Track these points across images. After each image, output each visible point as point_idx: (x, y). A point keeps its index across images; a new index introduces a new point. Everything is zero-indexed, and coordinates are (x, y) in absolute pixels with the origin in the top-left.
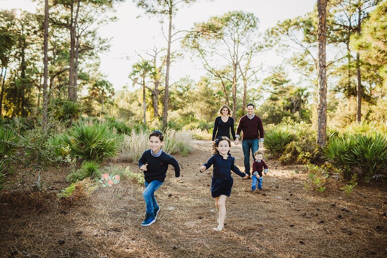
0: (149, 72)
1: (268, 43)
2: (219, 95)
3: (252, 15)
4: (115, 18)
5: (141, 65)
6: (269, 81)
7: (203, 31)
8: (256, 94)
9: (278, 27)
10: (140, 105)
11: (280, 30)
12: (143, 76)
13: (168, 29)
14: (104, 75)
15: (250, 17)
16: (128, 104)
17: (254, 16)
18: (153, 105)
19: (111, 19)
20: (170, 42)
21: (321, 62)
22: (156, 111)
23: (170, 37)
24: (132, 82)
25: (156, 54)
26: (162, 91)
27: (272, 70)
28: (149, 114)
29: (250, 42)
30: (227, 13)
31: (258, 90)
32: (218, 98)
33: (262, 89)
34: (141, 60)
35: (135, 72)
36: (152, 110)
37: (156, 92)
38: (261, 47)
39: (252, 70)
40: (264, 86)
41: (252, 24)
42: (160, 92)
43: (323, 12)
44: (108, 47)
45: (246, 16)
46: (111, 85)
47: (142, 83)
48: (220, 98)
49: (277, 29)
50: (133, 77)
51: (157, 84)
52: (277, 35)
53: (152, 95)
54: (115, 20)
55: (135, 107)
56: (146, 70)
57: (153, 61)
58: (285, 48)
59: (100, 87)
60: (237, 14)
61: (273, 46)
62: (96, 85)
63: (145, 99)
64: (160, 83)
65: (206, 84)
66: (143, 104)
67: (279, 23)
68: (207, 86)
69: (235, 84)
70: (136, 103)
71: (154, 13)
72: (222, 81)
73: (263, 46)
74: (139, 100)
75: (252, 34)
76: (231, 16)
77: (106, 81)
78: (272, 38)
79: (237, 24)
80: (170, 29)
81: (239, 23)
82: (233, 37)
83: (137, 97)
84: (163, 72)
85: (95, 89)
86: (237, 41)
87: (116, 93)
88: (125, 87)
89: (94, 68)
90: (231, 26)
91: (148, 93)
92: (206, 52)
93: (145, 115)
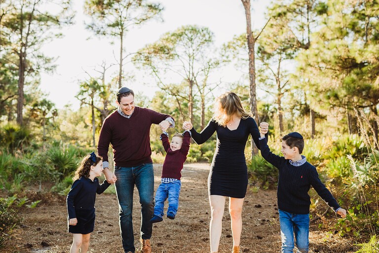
0: (97, 91)
1: (225, 58)
2: (176, 113)
3: (207, 29)
4: (61, 35)
5: (89, 84)
7: (155, 52)
9: (235, 41)
10: (86, 126)
11: (237, 44)
12: (92, 96)
14: (45, 94)
15: (205, 32)
16: (73, 126)
17: (209, 29)
19: (56, 35)
20: (121, 65)
21: (252, 92)
23: (121, 60)
24: (80, 102)
25: (105, 70)
26: (112, 110)
27: (229, 87)
29: (205, 58)
30: (181, 28)
32: (176, 116)
34: (89, 78)
35: (83, 91)
37: (105, 112)
38: (217, 63)
39: (208, 87)
41: (207, 39)
43: (252, 50)
44: (55, 67)
45: (201, 31)
46: (54, 105)
47: (91, 103)
48: (177, 117)
49: (234, 43)
50: (80, 97)
51: (106, 103)
52: (235, 48)
53: (101, 116)
54: (61, 36)
55: (81, 130)
56: (95, 89)
57: (101, 78)
59: (40, 107)
60: (191, 28)
61: (230, 61)
62: (36, 105)
63: (93, 121)
64: (109, 102)
65: (161, 101)
66: (91, 125)
67: (236, 37)
68: (162, 104)
69: (191, 102)
70: (82, 124)
71: (105, 34)
72: (178, 100)
73: (220, 62)
74: (86, 122)
75: (207, 50)
76: (185, 30)
77: (47, 100)
78: (230, 53)
79: (192, 39)
80: (121, 52)
81: (193, 37)
82: (188, 52)
83: (84, 117)
84: (112, 89)
85: (35, 110)
86: (192, 57)
87: (59, 114)
88: (67, 106)
89: (34, 87)
90: (186, 40)
91: (97, 114)
92: (159, 70)
93: (94, 138)
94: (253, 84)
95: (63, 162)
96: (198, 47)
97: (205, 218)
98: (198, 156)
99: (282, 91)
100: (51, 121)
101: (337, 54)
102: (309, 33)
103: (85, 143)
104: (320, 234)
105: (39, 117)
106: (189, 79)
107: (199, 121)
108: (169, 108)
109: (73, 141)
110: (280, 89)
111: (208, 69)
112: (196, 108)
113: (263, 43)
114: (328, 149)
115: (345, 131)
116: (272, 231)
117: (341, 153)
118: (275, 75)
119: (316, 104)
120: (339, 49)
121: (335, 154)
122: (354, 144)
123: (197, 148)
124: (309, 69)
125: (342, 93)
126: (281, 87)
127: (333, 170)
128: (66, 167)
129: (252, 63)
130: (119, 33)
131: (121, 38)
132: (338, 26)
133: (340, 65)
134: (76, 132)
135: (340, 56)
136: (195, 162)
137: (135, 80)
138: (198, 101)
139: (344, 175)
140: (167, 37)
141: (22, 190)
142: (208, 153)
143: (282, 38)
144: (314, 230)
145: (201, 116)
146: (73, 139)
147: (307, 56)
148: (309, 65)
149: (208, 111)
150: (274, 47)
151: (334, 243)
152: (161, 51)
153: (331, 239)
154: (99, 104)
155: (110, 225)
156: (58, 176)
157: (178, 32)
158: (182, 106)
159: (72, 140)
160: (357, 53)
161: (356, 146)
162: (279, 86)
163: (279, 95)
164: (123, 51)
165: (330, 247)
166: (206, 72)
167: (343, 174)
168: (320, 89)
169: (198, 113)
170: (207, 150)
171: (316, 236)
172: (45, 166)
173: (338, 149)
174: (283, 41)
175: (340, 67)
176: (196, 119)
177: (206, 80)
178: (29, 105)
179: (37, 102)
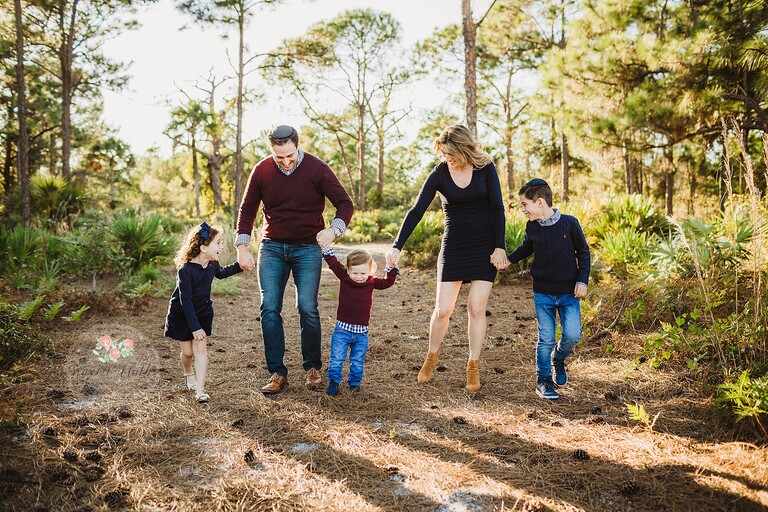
0: (202, 123)
1: (418, 67)
2: (337, 161)
3: (388, 16)
4: (135, 23)
5: (186, 110)
6: (429, 132)
7: (299, 53)
8: (407, 157)
9: (436, 38)
10: (185, 184)
11: (439, 43)
12: (192, 130)
13: (238, 52)
14: (112, 129)
15: (385, 21)
16: (163, 183)
17: (392, 17)
18: (212, 184)
19: (126, 24)
20: (241, 75)
21: (469, 118)
22: (217, 196)
23: (242, 66)
24: (171, 142)
25: (214, 87)
26: (228, 156)
27: (426, 117)
28: (205, 200)
29: (384, 66)
30: (343, 14)
31: (409, 150)
32: (335, 167)
33: (417, 147)
34: (186, 101)
35: (177, 123)
36: (210, 193)
37: (216, 160)
38: (406, 76)
39: (391, 116)
40: (420, 143)
41: (389, 33)
42: (224, 159)
43: (471, 44)
44: (125, 79)
45: (378, 19)
46: (127, 147)
47: (191, 144)
48: (338, 168)
49: (434, 42)
50: (172, 133)
51: (217, 144)
52: (435, 51)
53: (209, 166)
54: (134, 27)
55: (176, 190)
56: (197, 120)
57: (208, 101)
58: (451, 74)
59: (104, 152)
60: (360, 15)
61: (427, 72)
62: (97, 148)
63: (195, 174)
64: (223, 142)
65: (311, 142)
66: (192, 182)
67: (438, 31)
68: (312, 145)
69: (361, 142)
70: (177, 181)
71: (211, 21)
72: (339, 140)
73: (410, 73)
74: (184, 176)
75: (389, 52)
76: (352, 18)
77: (116, 140)
78: (427, 58)
79: (362, 34)
80: (241, 51)
81: (365, 31)
82: (355, 56)
83: (181, 169)
84: (227, 120)
85: (96, 156)
86: (363, 65)
87: (137, 163)
88: (152, 150)
89: (92, 116)
90: (352, 36)
91: (201, 162)
92: (307, 87)
93: (197, 204)
94: (473, 105)
95: (138, 239)
96: (373, 49)
97: (394, 335)
98: (373, 232)
99: (515, 123)
100: (124, 176)
101: (614, 55)
102: (564, 23)
103: (184, 212)
104: (613, 364)
105: (104, 168)
106: (357, 103)
107: (374, 176)
108: (324, 154)
109: (162, 209)
110: (509, 120)
111: (389, 86)
112: (369, 153)
113: (485, 38)
114: (593, 219)
115: (619, 191)
116: (520, 358)
117: (616, 225)
118: (502, 97)
119: (577, 141)
120: (618, 48)
121: (605, 227)
122: (637, 209)
123: (372, 219)
124: (566, 81)
125: (623, 122)
126: (512, 117)
127: (610, 252)
128: (144, 248)
129: (471, 67)
130: (237, 18)
131: (241, 28)
132: (613, 9)
133: (618, 75)
134: (167, 194)
135: (620, 60)
136: (368, 241)
137: (265, 101)
138: (373, 142)
139: (631, 260)
140: (320, 26)
141: (57, 288)
142: (389, 227)
143: (517, 31)
144: (597, 356)
145: (377, 167)
146: (163, 205)
147: (563, 59)
148: (567, 75)
149: (388, 159)
150: (505, 45)
151: (644, 381)
152: (311, 51)
153: (636, 374)
154: (205, 146)
155: (220, 351)
156: (128, 264)
157: (338, 22)
158: (346, 151)
159: (161, 206)
160: (649, 54)
161: (640, 213)
162: (509, 115)
163: (511, 129)
164: (244, 50)
165: (637, 388)
166: (387, 91)
167: (628, 258)
168: (584, 116)
169: (372, 162)
170: (388, 223)
171: (605, 367)
172: (101, 246)
173: (611, 219)
174: (520, 36)
175: (619, 78)
176: (370, 172)
177: (386, 104)
178: (86, 148)
179: (98, 142)
